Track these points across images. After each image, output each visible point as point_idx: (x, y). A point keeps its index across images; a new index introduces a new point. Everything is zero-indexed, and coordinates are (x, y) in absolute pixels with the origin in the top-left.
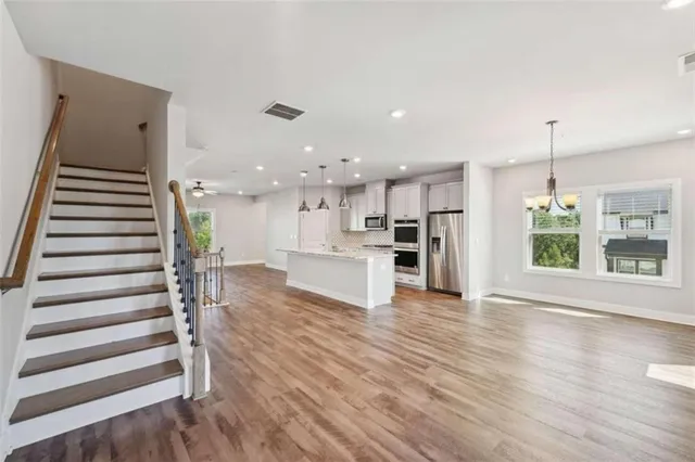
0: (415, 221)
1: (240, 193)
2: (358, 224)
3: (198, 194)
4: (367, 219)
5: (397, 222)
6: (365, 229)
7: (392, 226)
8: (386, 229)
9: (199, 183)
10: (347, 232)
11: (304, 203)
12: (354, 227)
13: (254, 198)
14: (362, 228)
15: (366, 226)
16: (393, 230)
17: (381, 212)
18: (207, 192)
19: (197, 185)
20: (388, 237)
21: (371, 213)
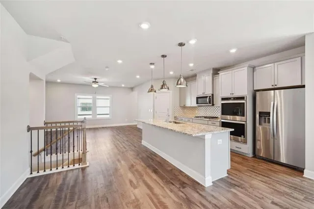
0: (242, 98)
1: (123, 85)
2: (191, 102)
3: (95, 86)
4: (197, 98)
5: (223, 99)
6: (196, 105)
7: (219, 103)
8: (213, 105)
9: (95, 79)
10: (184, 107)
11: (152, 87)
12: (188, 104)
13: (132, 89)
14: (194, 104)
15: (197, 103)
16: (220, 106)
17: (209, 92)
18: (100, 84)
19: (94, 80)
20: (217, 111)
21: (200, 94)
